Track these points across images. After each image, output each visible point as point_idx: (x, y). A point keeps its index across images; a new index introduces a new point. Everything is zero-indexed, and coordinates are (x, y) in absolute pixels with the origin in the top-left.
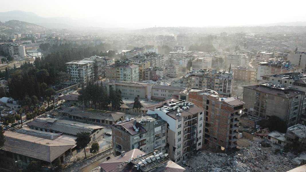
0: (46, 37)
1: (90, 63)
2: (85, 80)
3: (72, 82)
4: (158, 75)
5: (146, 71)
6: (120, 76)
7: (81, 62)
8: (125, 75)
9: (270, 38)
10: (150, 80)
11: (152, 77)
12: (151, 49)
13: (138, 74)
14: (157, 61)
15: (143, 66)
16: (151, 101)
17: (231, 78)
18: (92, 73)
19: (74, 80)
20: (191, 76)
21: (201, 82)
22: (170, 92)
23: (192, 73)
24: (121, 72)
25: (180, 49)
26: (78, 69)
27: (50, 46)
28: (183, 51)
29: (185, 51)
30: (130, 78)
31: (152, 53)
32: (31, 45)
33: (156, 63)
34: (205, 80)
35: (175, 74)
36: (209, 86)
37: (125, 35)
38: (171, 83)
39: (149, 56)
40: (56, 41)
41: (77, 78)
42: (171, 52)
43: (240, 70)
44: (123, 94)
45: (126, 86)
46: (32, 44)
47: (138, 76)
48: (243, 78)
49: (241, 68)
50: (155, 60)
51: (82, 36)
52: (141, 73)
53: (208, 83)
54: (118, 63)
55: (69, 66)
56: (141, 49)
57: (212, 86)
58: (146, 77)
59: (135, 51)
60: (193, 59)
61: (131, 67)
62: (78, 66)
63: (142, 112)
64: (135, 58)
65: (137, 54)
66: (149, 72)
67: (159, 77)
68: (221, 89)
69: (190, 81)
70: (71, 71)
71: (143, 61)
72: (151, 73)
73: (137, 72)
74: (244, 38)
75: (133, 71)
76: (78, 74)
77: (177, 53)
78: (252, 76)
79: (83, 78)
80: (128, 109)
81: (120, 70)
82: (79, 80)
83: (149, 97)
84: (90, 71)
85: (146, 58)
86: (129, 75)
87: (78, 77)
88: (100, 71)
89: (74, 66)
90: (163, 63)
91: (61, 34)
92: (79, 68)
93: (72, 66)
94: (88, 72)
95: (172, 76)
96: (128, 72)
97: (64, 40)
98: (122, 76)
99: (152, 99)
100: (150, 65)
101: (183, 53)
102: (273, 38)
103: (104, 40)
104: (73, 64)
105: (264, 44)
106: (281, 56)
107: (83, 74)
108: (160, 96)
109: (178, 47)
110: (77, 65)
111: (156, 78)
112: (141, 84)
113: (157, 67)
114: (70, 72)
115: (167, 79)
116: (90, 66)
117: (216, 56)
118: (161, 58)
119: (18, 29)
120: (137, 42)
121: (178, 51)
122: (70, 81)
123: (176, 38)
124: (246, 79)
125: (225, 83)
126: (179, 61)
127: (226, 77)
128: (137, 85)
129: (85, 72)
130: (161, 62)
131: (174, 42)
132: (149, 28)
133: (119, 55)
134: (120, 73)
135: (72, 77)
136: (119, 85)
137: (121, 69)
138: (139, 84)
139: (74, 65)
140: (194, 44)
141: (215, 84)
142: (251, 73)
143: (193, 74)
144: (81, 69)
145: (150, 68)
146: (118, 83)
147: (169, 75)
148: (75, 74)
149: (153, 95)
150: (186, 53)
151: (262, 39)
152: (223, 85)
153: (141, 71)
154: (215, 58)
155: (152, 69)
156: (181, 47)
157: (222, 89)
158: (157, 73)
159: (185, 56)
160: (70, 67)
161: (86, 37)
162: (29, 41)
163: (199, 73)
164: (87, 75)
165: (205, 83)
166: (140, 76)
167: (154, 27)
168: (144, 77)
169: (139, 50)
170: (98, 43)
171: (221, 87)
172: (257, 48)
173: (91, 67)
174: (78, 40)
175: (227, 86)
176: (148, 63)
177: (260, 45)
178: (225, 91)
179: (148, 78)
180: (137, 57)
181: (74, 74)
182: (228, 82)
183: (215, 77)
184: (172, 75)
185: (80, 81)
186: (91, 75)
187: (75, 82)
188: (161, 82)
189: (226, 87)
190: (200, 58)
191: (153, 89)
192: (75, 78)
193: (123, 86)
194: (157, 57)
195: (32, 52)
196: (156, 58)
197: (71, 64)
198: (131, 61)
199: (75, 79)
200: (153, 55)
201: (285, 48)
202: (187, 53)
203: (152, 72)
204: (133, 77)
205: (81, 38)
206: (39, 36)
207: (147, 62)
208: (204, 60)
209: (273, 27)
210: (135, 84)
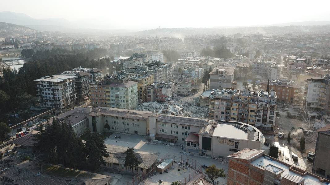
0: (32, 41)
1: (69, 79)
2: (62, 103)
3: (45, 106)
4: (165, 94)
5: (148, 88)
6: (111, 98)
7: (57, 79)
8: (117, 97)
9: (292, 39)
10: (154, 101)
11: (157, 97)
12: (154, 55)
13: (137, 94)
14: (162, 73)
15: (143, 82)
16: (156, 141)
17: (273, 103)
18: (73, 93)
19: (47, 103)
20: (214, 99)
21: (228, 109)
22: (185, 127)
23: (215, 94)
24: (112, 92)
25: (190, 54)
26: (51, 88)
27: (34, 52)
28: (195, 57)
29: (197, 57)
30: (126, 101)
31: (156, 63)
32: (13, 51)
33: (162, 76)
34: (235, 106)
35: (187, 91)
36: (241, 114)
37: (125, 38)
38: (184, 106)
39: (152, 66)
40: (42, 46)
41: (50, 101)
42: (179, 59)
43: (277, 86)
44: (113, 128)
45: (117, 117)
46: (14, 49)
47: (137, 97)
48: (283, 97)
49: (279, 83)
50: (160, 72)
51: (75, 40)
52: (141, 92)
53: (239, 109)
54: (107, 80)
55: (39, 84)
56: (142, 56)
57: (245, 115)
58: (149, 97)
59: (134, 58)
60: (211, 70)
61: (127, 85)
62: (52, 84)
63: (139, 170)
64: (134, 69)
65: (136, 64)
66: (152, 91)
67: (167, 97)
68: (259, 118)
69: (212, 106)
70: (43, 91)
71: (144, 74)
72: (155, 92)
73: (136, 91)
74: (262, 40)
75: (130, 90)
76: (53, 96)
77: (187, 60)
78: (295, 95)
79: (59, 101)
80: (117, 164)
81: (110, 90)
82: (53, 103)
83: (152, 135)
84: (70, 91)
85: (147, 69)
86: (124, 97)
87: (53, 100)
88: (86, 89)
89: (46, 84)
90: (170, 74)
91: (53, 38)
92: (53, 87)
93: (44, 84)
94: (67, 91)
95: (184, 94)
96: (121, 93)
97: (53, 44)
98: (114, 98)
99: (156, 138)
100: (153, 80)
101: (195, 60)
102: (295, 40)
103: (99, 44)
104: (44, 82)
105: (286, 47)
106: (322, 63)
107: (60, 96)
108: (169, 133)
109: (187, 53)
110: (50, 82)
111: (162, 98)
112: (140, 114)
113: (164, 83)
114: (41, 92)
115: (177, 100)
116: (70, 83)
117: (238, 65)
118: (167, 69)
119: (4, 32)
120: (138, 46)
121: (187, 58)
122: (42, 105)
123: (183, 40)
124: (287, 98)
125: (265, 110)
126: (191, 72)
127: (266, 102)
128: (134, 115)
129: (62, 93)
130: (167, 74)
131: (182, 45)
132: (152, 30)
133: (114, 62)
134: (111, 94)
135: (44, 99)
136: (107, 116)
137: (112, 89)
138: (136, 114)
139: (46, 82)
140: (205, 48)
141: (250, 111)
142: (294, 91)
143: (216, 96)
144: (56, 88)
145: (153, 84)
146: (106, 112)
147: (179, 92)
148: (48, 96)
149: (159, 132)
150: (198, 60)
151: (282, 41)
152: (262, 114)
153: (141, 88)
154: (237, 67)
155: (156, 86)
156: (191, 52)
157: (261, 119)
158: (164, 91)
159: (198, 65)
160: (41, 86)
161: (80, 40)
162: (11, 47)
163: (225, 94)
164: (65, 96)
165: (235, 109)
166: (140, 96)
167: (158, 28)
168: (146, 97)
169: (139, 58)
170: (92, 48)
171: (259, 116)
172: (279, 51)
173: (71, 85)
174: (68, 44)
175: (269, 115)
176: (151, 77)
177: (282, 48)
178: (264, 121)
179: (151, 99)
180: (136, 69)
181: (46, 95)
182: (269, 109)
183: (249, 101)
184: (183, 92)
185: (55, 105)
186: (72, 95)
187: (49, 106)
188: (170, 106)
189: (266, 117)
190: (220, 70)
191: (158, 123)
192: (48, 101)
193: (112, 117)
194: (163, 68)
195: (11, 60)
196: (161, 69)
197: (42, 82)
198: (127, 75)
199: (49, 103)
200: (157, 64)
201: (311, 51)
202: (200, 61)
203: (156, 90)
204: (130, 98)
205: (73, 42)
206: (27, 40)
207: (149, 76)
208: (226, 72)
209: (288, 27)
210: (130, 113)
